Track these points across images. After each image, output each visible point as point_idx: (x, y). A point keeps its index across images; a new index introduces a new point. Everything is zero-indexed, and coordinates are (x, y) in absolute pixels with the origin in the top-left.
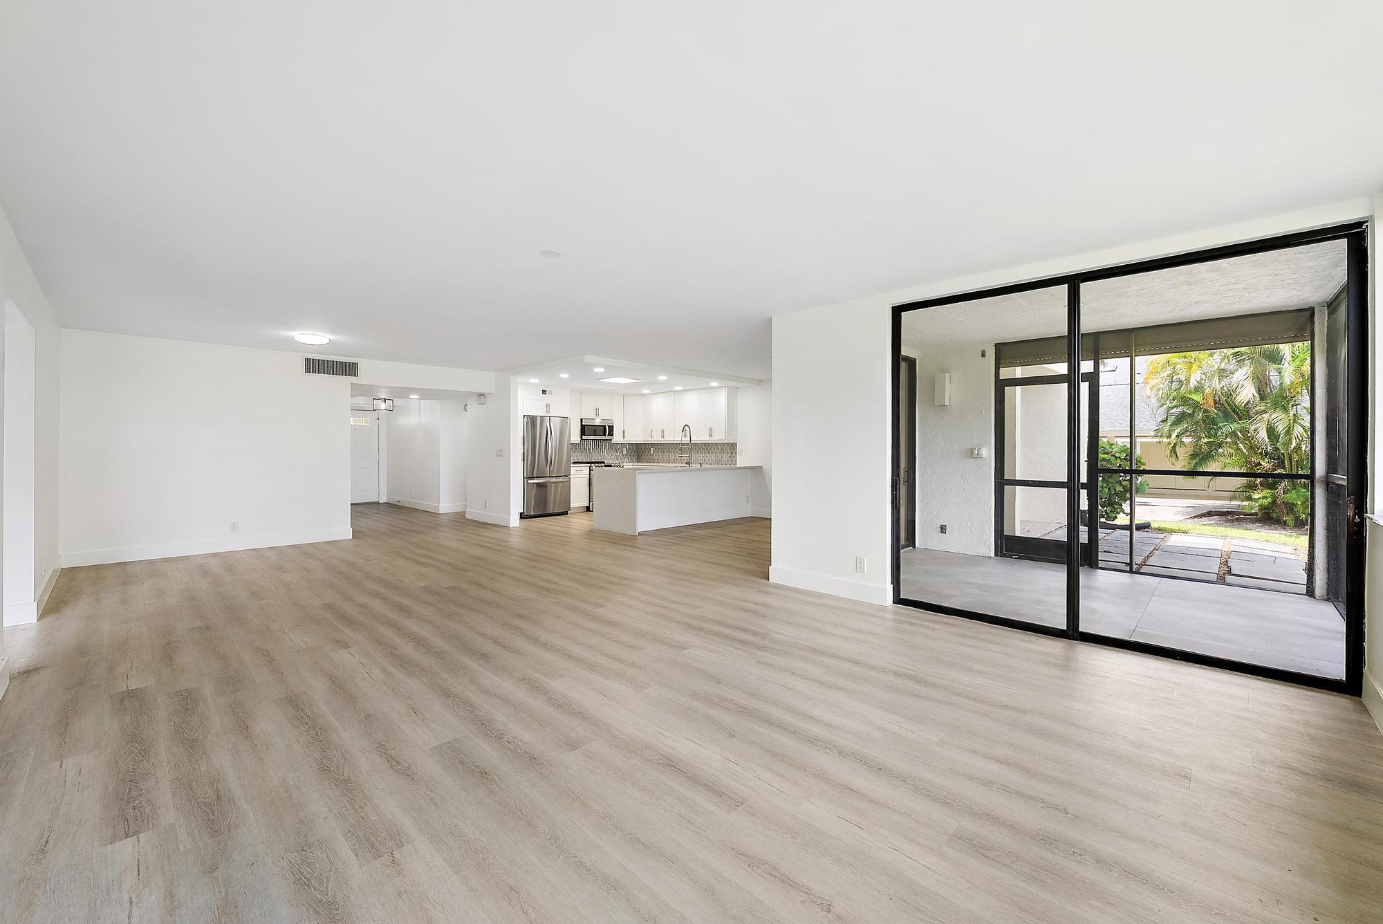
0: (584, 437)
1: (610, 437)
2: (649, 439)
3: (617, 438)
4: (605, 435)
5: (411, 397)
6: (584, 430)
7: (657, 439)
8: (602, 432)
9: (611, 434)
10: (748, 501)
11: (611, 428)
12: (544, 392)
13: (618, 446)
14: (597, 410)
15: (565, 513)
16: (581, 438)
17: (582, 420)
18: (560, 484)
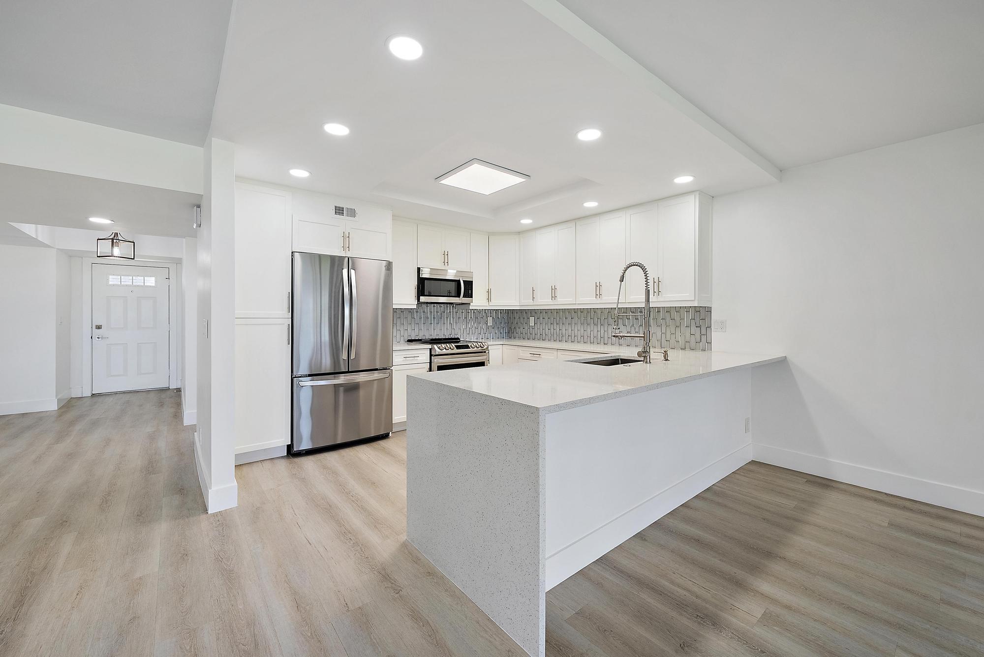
0: (423, 299)
1: (466, 300)
2: (530, 302)
3: (478, 301)
4: (458, 295)
5: (94, 220)
6: (423, 286)
7: (543, 302)
8: (453, 293)
9: (469, 294)
10: (747, 430)
11: (469, 285)
12: (339, 211)
13: (481, 315)
14: (446, 254)
15: (385, 436)
16: (418, 299)
17: (419, 269)
18: (376, 382)
